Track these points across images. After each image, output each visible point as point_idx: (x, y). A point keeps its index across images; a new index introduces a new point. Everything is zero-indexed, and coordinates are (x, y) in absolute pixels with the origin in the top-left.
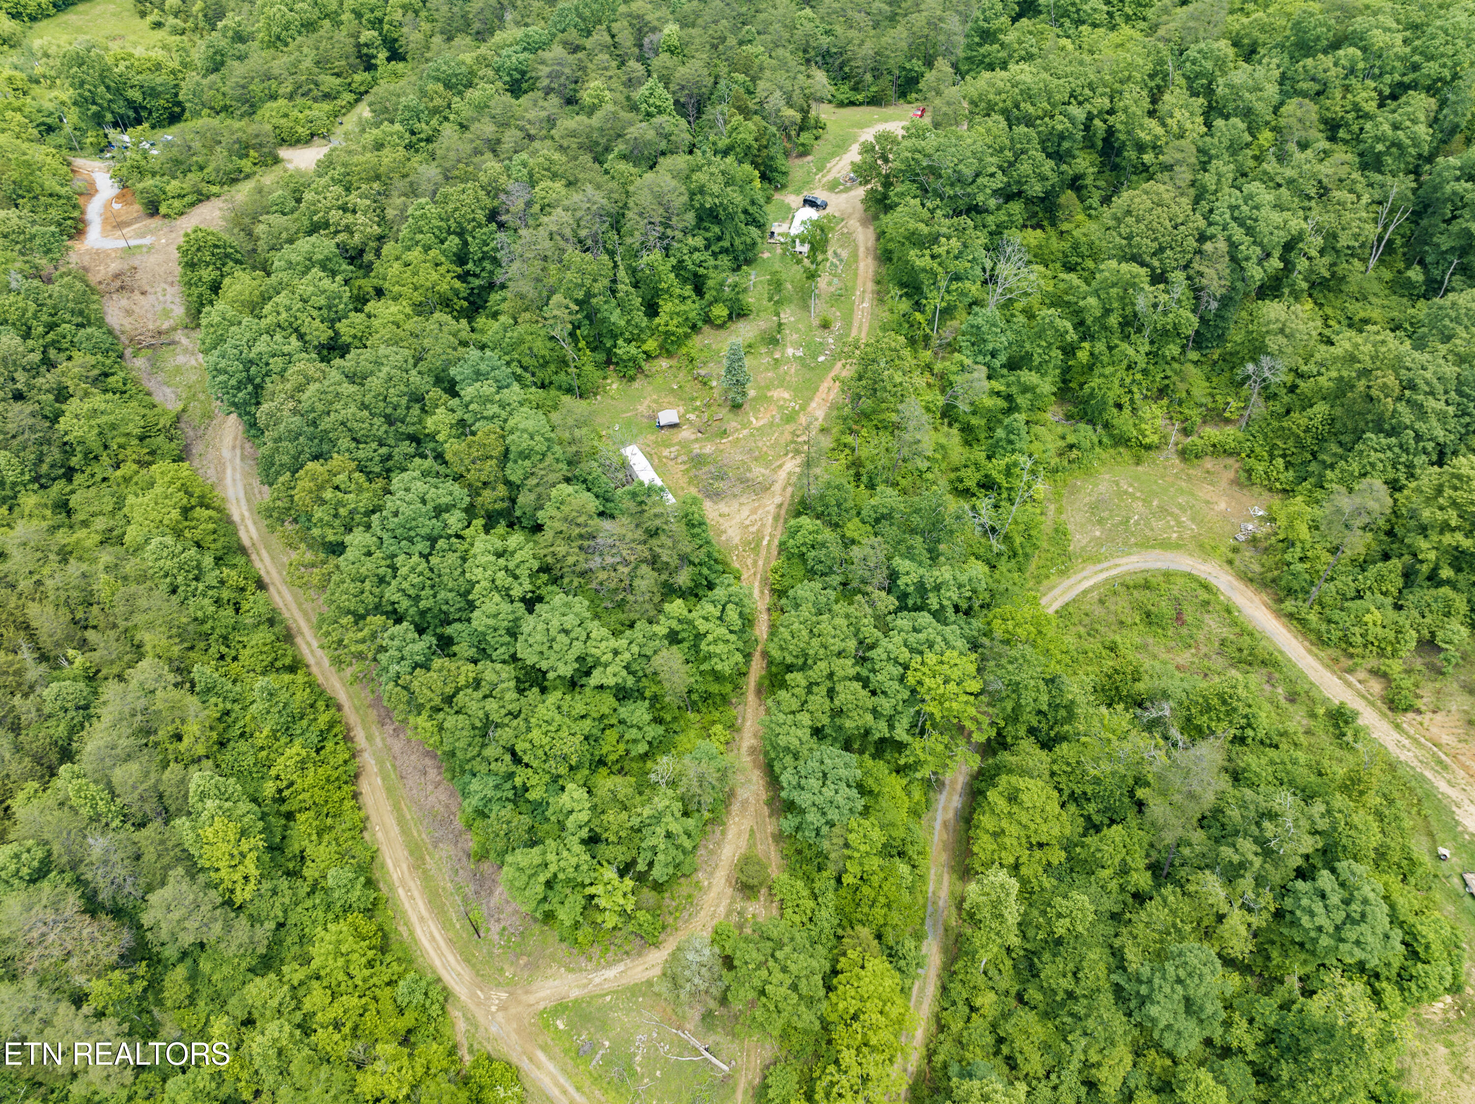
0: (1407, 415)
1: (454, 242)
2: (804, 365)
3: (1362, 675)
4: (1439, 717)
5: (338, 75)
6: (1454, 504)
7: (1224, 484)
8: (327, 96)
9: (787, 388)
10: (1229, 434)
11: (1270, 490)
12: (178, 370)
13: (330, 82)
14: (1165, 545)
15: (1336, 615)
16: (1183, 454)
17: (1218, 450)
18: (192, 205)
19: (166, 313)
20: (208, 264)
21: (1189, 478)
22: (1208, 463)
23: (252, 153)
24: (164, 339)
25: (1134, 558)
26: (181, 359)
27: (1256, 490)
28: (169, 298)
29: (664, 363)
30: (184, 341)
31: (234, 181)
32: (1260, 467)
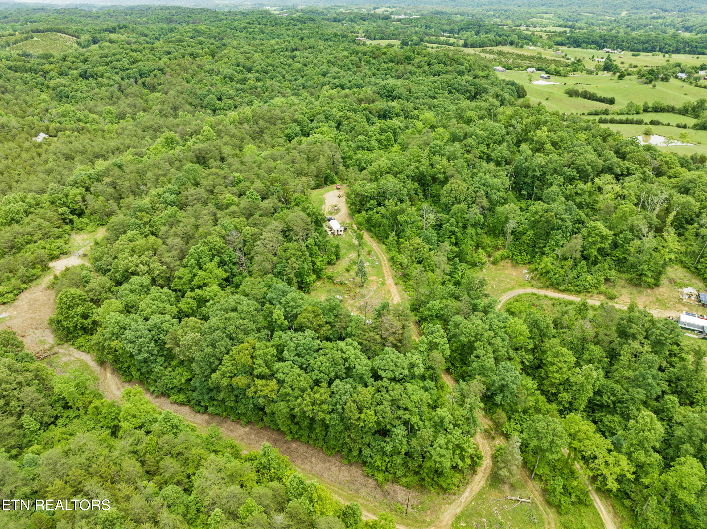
0: (560, 223)
1: (217, 259)
2: (373, 267)
3: (596, 296)
4: (623, 296)
5: (58, 228)
6: (596, 234)
7: (510, 268)
8: (59, 237)
9: (373, 276)
10: (505, 252)
11: (524, 264)
12: (67, 364)
13: (57, 231)
14: (509, 289)
15: (578, 283)
16: (494, 263)
17: (503, 258)
18: (16, 295)
19: (43, 342)
20: (78, 305)
21: (499, 270)
22: (501, 263)
23: (37, 266)
24: (50, 353)
25: (505, 296)
26: (65, 359)
27: (520, 266)
28: (38, 334)
29: (319, 283)
30: (60, 351)
31: (31, 281)
32: (519, 258)
